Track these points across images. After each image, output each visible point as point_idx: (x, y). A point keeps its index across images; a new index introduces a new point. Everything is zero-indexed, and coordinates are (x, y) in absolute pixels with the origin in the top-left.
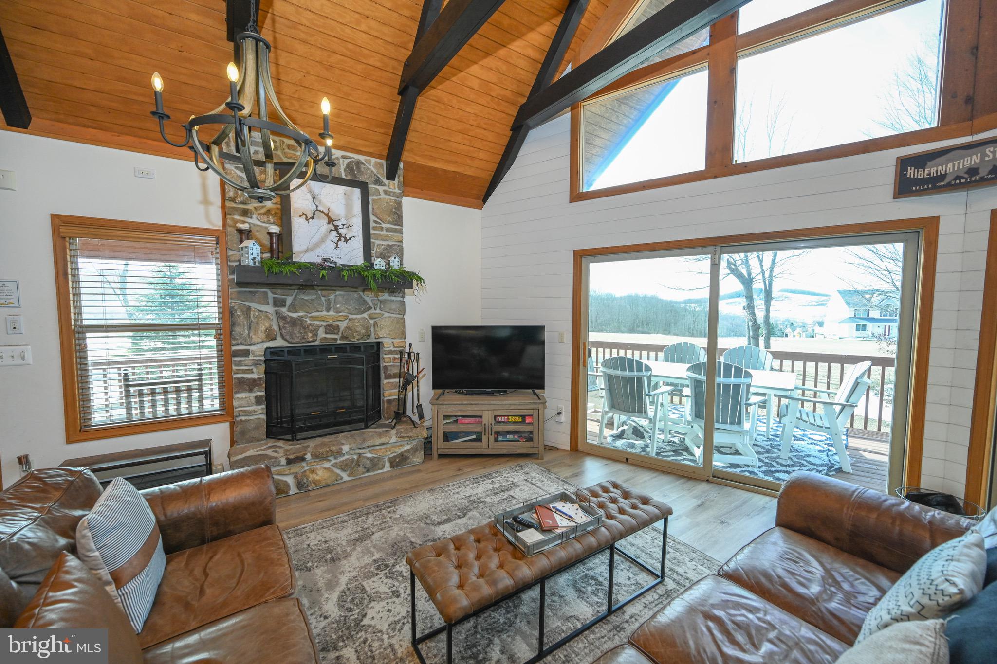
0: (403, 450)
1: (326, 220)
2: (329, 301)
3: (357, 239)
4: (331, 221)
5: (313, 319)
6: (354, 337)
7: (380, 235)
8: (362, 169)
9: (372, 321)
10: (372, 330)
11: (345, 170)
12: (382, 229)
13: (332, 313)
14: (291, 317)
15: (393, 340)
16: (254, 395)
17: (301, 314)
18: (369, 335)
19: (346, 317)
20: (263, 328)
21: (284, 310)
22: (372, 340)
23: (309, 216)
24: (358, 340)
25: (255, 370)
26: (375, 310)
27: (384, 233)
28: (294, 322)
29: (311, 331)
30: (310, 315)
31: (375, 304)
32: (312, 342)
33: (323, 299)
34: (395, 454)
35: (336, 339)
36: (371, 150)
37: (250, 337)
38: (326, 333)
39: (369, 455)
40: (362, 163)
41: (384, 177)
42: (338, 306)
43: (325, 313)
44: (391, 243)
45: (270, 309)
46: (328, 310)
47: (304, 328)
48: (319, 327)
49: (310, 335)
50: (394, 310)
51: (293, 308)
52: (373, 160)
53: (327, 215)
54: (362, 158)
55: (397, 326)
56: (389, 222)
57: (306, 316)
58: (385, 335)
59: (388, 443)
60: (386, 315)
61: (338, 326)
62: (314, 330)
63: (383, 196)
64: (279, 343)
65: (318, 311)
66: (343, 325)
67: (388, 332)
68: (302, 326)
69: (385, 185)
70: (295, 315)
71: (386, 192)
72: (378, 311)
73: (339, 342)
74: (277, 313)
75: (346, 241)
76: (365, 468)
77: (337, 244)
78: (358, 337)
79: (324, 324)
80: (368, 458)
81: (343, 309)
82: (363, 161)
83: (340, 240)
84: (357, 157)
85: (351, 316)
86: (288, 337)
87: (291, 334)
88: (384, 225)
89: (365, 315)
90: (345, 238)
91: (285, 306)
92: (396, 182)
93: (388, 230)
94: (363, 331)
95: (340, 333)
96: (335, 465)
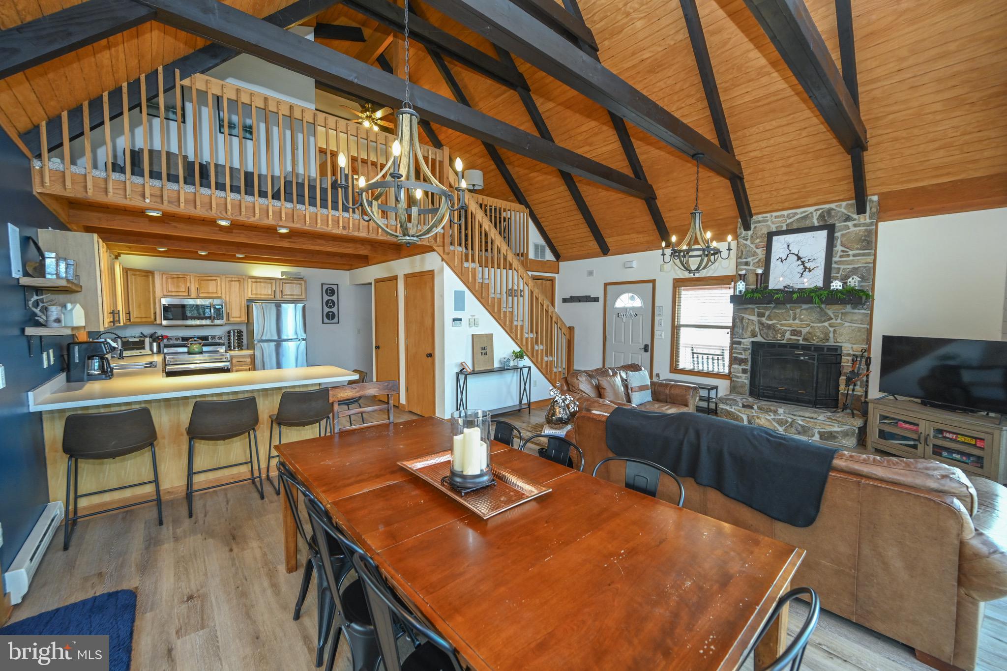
0: (832, 430)
1: (796, 258)
2: (795, 314)
3: (820, 268)
4: (799, 258)
5: (782, 325)
6: (814, 340)
7: (846, 261)
8: (833, 214)
9: (831, 329)
10: (831, 335)
11: (817, 219)
12: (848, 256)
13: (797, 321)
14: (767, 324)
15: (854, 346)
16: (742, 367)
17: (774, 322)
18: (828, 340)
19: (808, 325)
20: (750, 330)
21: (764, 319)
22: (831, 343)
23: (783, 259)
24: (818, 342)
25: (743, 353)
26: (836, 320)
27: (851, 258)
28: (769, 327)
29: (780, 333)
30: (780, 323)
31: (835, 316)
32: (780, 340)
33: (791, 312)
34: (825, 431)
35: (798, 340)
36: (841, 197)
37: (743, 335)
38: (791, 335)
39: (800, 422)
40: (833, 209)
41: (853, 213)
42: (802, 317)
43: (791, 321)
44: (856, 266)
45: (755, 318)
46: (794, 319)
47: (776, 331)
48: (785, 331)
49: (779, 336)
50: (856, 320)
51: (769, 318)
52: (844, 203)
53: (797, 255)
54: (833, 206)
55: (859, 334)
56: (857, 249)
57: (778, 323)
58: (844, 341)
59: (816, 419)
60: (847, 324)
61: (801, 331)
62: (783, 332)
63: (852, 229)
64: (759, 339)
65: (786, 320)
66: (805, 331)
67: (847, 338)
68: (774, 329)
69: (855, 220)
70: (770, 322)
71: (855, 226)
72: (839, 321)
73: (801, 342)
74: (759, 321)
75: (810, 271)
76: (797, 430)
77: (802, 274)
78: (817, 340)
79: (791, 329)
80: (800, 425)
81: (805, 319)
82: (834, 208)
83: (805, 271)
84: (827, 206)
85: (812, 324)
86: (764, 336)
87: (767, 335)
88: (851, 253)
89: (826, 324)
90: (809, 269)
91: (764, 317)
92: (867, 214)
93: (854, 256)
94: (822, 336)
95: (802, 336)
96: (774, 419)
